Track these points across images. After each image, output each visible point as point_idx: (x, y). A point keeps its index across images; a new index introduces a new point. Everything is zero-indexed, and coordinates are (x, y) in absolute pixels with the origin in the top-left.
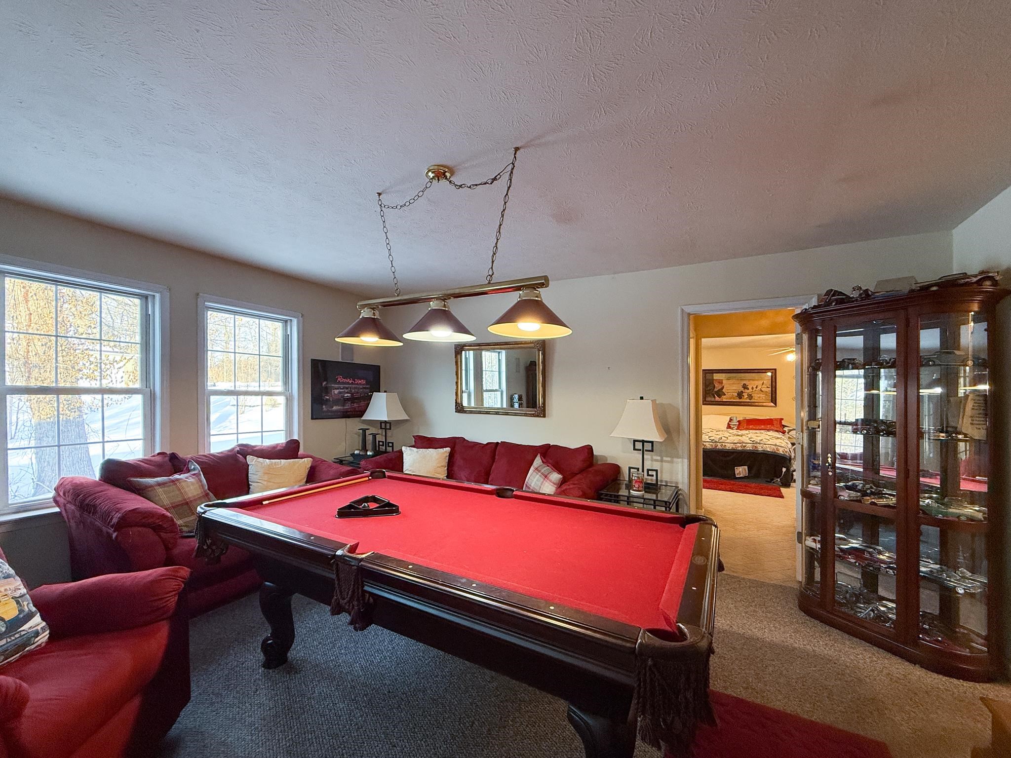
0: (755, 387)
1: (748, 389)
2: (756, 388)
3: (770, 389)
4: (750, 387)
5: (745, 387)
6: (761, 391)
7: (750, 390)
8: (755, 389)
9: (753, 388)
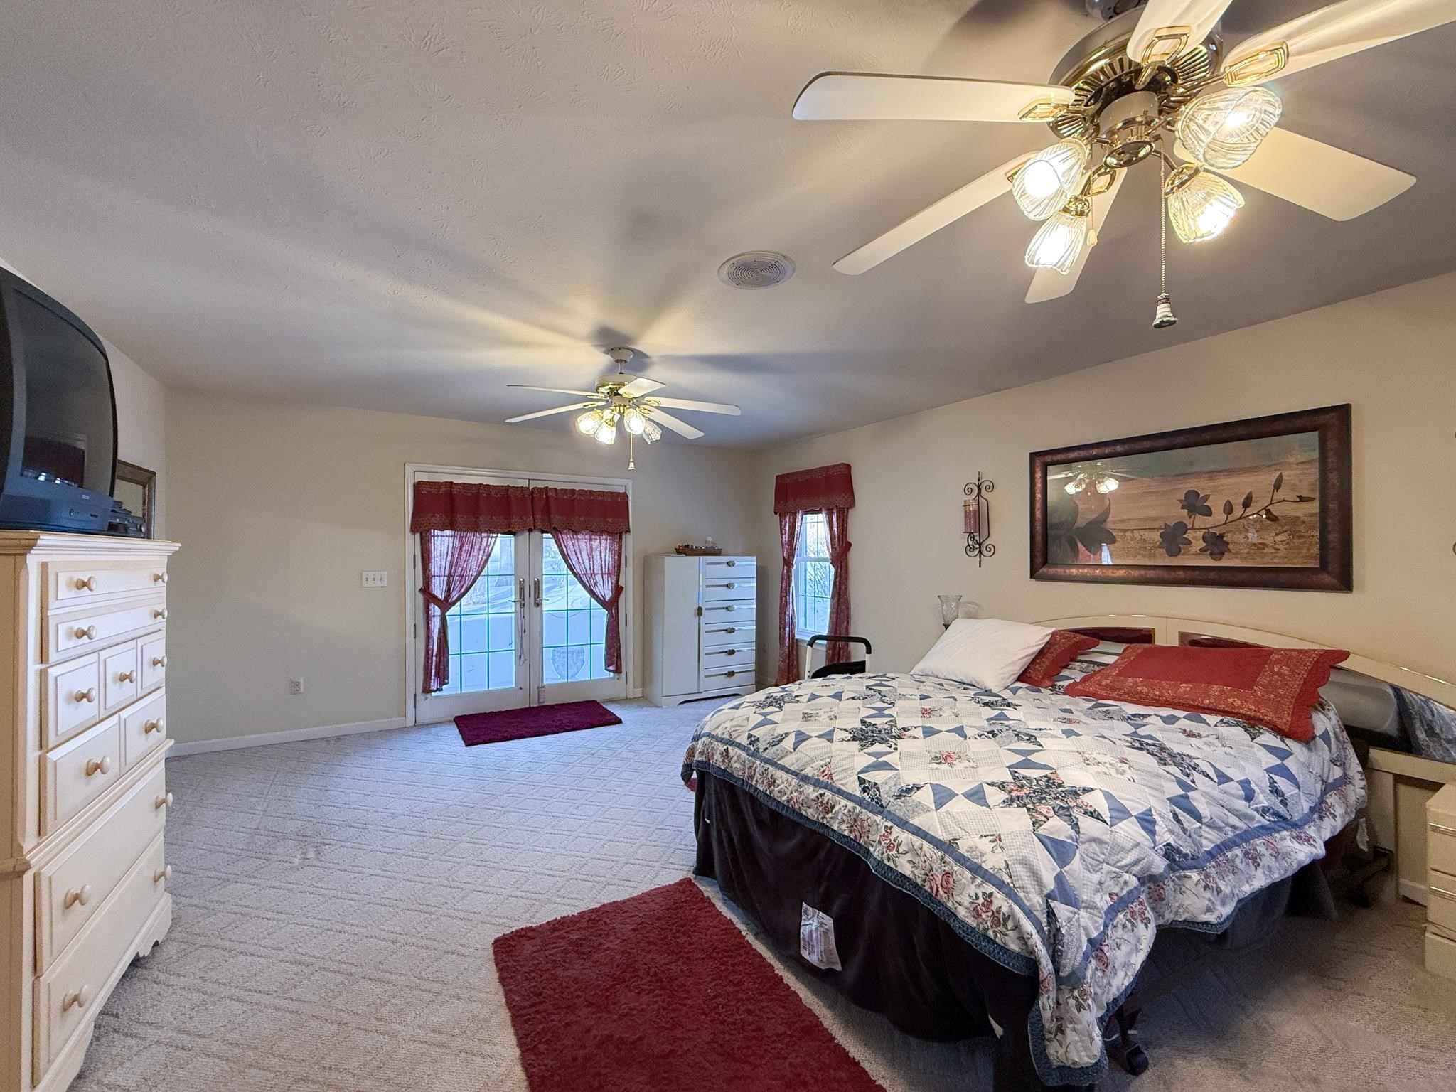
0: (1238, 502)
1: (1208, 512)
2: (1246, 504)
3: (1314, 507)
4: (1216, 504)
5: (1195, 504)
6: (1272, 518)
7: (1219, 516)
8: (1238, 511)
9: (1229, 509)
